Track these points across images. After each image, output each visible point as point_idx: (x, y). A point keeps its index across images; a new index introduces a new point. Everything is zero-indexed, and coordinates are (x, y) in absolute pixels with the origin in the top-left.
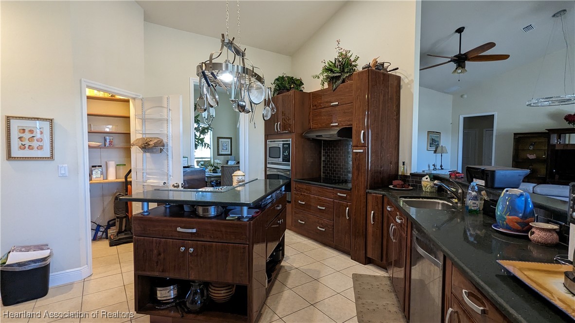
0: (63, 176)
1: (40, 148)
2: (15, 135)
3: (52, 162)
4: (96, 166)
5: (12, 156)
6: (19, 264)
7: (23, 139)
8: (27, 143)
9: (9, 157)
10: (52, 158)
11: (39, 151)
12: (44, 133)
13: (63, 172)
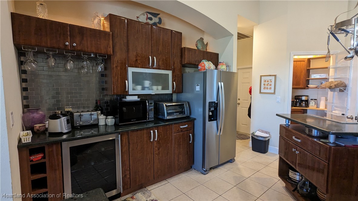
0: (278, 102)
1: (270, 88)
2: (263, 83)
3: (275, 95)
4: (313, 99)
5: (261, 92)
6: (257, 136)
7: (265, 85)
8: (266, 86)
9: (260, 92)
10: (274, 93)
11: (270, 90)
12: (272, 81)
13: (278, 100)
